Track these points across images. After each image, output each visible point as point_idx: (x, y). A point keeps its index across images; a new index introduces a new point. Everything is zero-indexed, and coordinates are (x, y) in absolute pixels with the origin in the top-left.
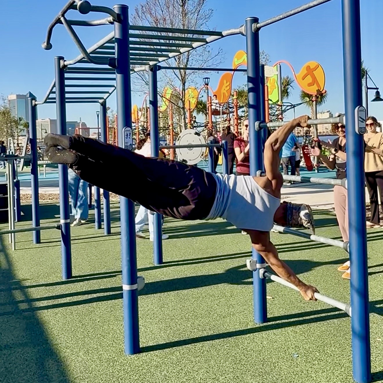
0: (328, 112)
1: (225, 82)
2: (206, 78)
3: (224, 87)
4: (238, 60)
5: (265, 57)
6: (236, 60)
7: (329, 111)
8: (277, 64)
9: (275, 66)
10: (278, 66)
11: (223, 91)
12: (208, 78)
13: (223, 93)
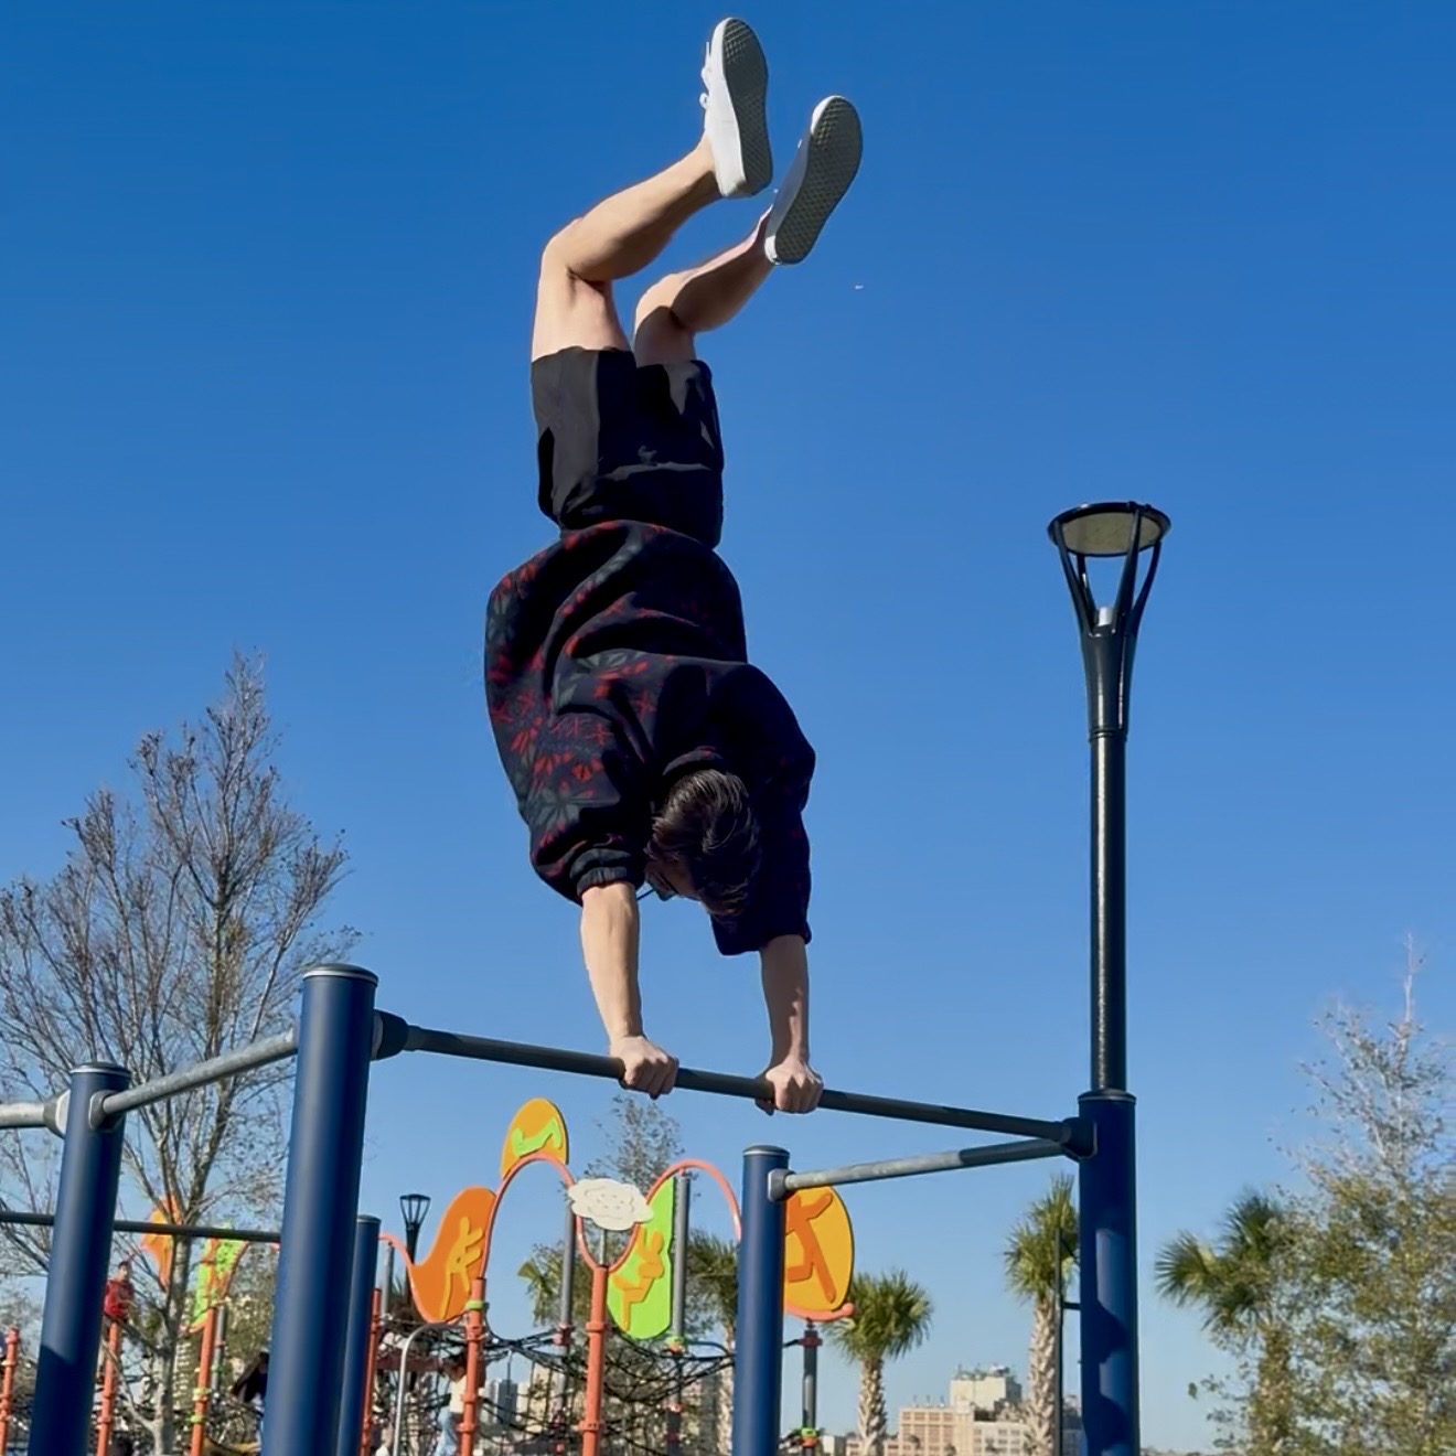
0: (1001, 1373)
1: (464, 1224)
2: (411, 1197)
3: (458, 1248)
4: (524, 1137)
5: (661, 1132)
6: (516, 1135)
7: (1007, 1370)
8: (677, 1171)
9: (668, 1177)
10: (681, 1180)
11: (451, 1267)
12: (420, 1198)
13: (452, 1275)
